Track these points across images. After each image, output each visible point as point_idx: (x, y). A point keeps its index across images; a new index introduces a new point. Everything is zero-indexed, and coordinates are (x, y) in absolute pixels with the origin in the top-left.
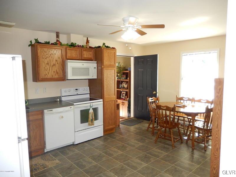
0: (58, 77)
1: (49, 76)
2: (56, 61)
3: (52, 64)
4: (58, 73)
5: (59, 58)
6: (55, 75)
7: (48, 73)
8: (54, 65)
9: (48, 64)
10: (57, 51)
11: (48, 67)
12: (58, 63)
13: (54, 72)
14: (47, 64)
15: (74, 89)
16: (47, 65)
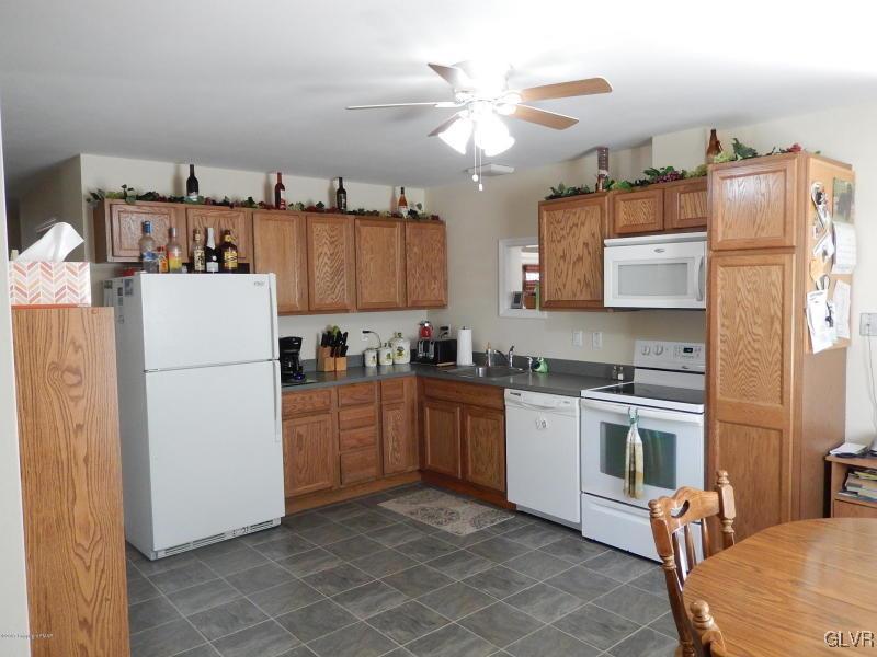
0: (589, 298)
1: (566, 296)
2: (586, 244)
3: (574, 258)
4: (588, 285)
5: (593, 235)
6: (581, 291)
7: (564, 285)
8: (580, 259)
9: (564, 257)
10: (588, 212)
11: (563, 266)
12: (589, 253)
13: (579, 281)
14: (562, 257)
15: (675, 348)
16: (562, 261)
